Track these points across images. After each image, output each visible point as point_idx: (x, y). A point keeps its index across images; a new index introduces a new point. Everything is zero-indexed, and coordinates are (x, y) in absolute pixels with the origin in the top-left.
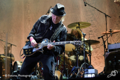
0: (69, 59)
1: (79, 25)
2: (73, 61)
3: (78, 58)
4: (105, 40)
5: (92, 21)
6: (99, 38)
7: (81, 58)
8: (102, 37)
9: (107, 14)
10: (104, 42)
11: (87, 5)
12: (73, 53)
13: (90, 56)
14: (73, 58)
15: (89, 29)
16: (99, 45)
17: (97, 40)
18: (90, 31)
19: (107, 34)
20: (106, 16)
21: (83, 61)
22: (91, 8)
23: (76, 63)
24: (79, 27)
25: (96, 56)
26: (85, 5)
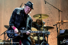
0: (33, 39)
1: (41, 16)
2: (36, 40)
3: (39, 38)
4: (58, 27)
5: (49, 14)
6: (54, 25)
7: (41, 38)
8: (56, 25)
9: (60, 10)
10: (57, 29)
11: (47, 3)
12: (36, 34)
13: (48, 37)
14: (36, 38)
15: (47, 19)
16: (54, 30)
18: (48, 21)
19: (59, 23)
20: (59, 11)
21: (42, 41)
22: (49, 5)
23: (38, 41)
24: (41, 18)
25: (51, 37)
26: (46, 3)
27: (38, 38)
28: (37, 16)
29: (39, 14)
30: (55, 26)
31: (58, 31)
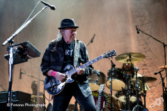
0: (117, 100)
1: (130, 57)
2: (122, 103)
3: (129, 98)
4: (163, 76)
5: (146, 52)
6: (156, 74)
7: (133, 99)
8: (160, 72)
9: (166, 44)
10: (163, 79)
11: (140, 33)
12: (123, 92)
13: (145, 97)
14: (122, 99)
15: (143, 63)
16: (156, 82)
17: (153, 76)
18: (144, 65)
19: (165, 69)
20: (164, 46)
22: (145, 35)
23: (127, 105)
24: (130, 60)
25: (151, 96)
26: (138, 33)
27: (127, 99)
28: (123, 58)
29: (127, 54)
30: (159, 75)
31: (163, 84)
